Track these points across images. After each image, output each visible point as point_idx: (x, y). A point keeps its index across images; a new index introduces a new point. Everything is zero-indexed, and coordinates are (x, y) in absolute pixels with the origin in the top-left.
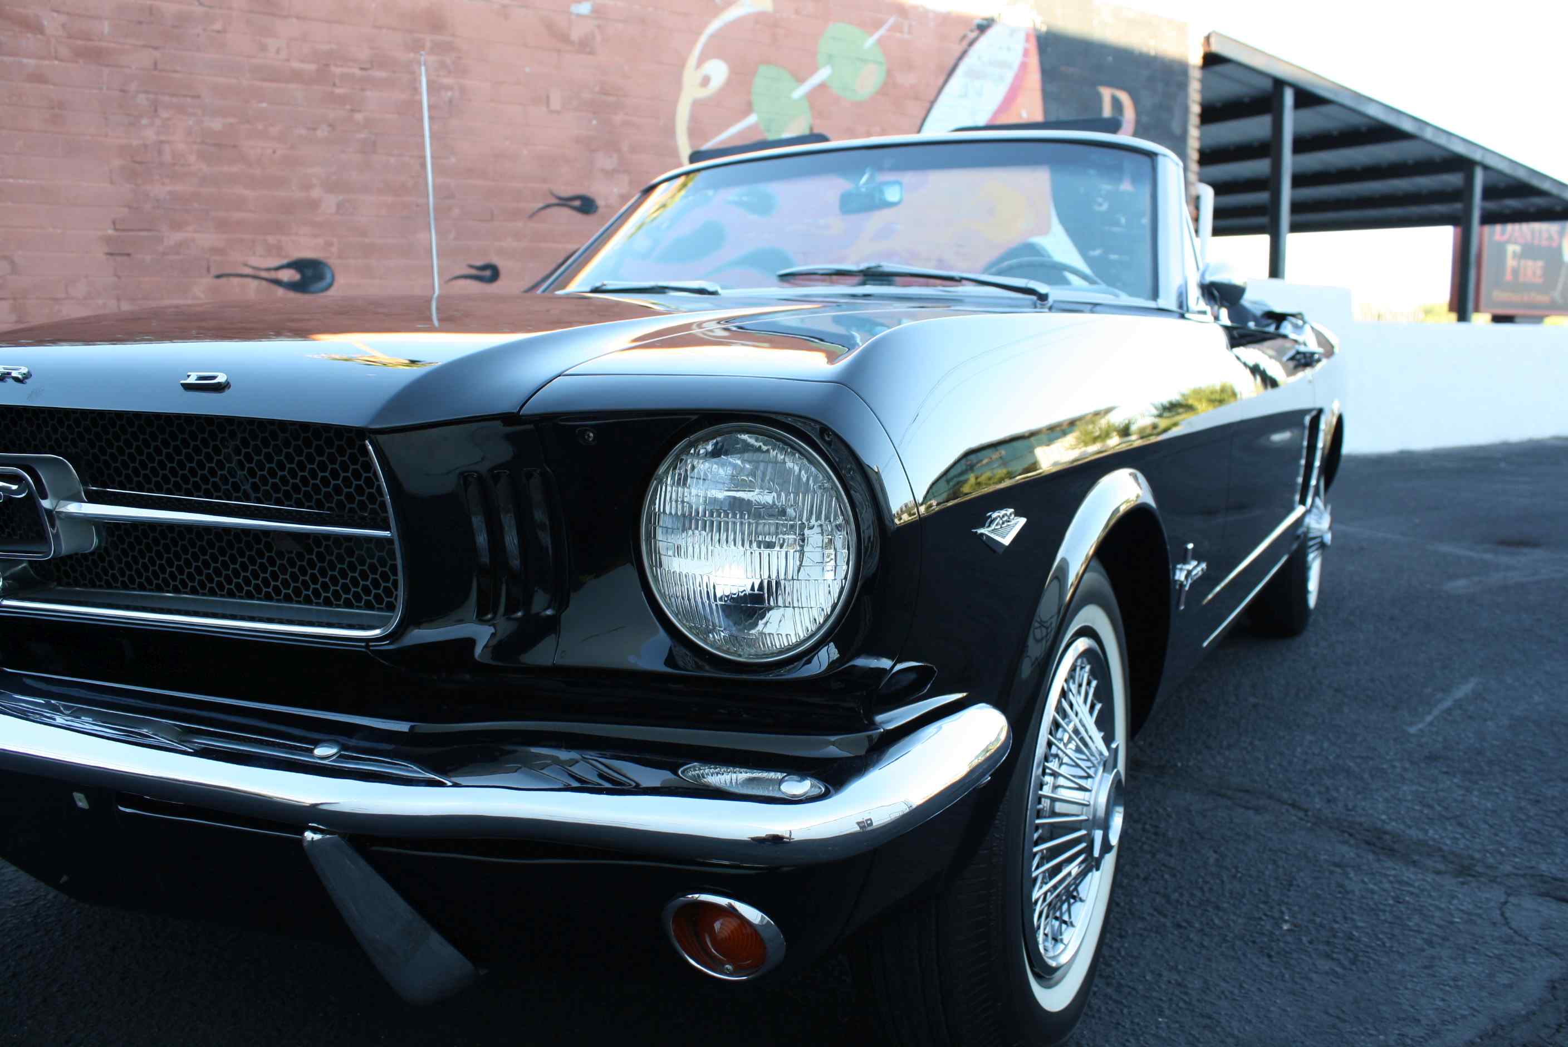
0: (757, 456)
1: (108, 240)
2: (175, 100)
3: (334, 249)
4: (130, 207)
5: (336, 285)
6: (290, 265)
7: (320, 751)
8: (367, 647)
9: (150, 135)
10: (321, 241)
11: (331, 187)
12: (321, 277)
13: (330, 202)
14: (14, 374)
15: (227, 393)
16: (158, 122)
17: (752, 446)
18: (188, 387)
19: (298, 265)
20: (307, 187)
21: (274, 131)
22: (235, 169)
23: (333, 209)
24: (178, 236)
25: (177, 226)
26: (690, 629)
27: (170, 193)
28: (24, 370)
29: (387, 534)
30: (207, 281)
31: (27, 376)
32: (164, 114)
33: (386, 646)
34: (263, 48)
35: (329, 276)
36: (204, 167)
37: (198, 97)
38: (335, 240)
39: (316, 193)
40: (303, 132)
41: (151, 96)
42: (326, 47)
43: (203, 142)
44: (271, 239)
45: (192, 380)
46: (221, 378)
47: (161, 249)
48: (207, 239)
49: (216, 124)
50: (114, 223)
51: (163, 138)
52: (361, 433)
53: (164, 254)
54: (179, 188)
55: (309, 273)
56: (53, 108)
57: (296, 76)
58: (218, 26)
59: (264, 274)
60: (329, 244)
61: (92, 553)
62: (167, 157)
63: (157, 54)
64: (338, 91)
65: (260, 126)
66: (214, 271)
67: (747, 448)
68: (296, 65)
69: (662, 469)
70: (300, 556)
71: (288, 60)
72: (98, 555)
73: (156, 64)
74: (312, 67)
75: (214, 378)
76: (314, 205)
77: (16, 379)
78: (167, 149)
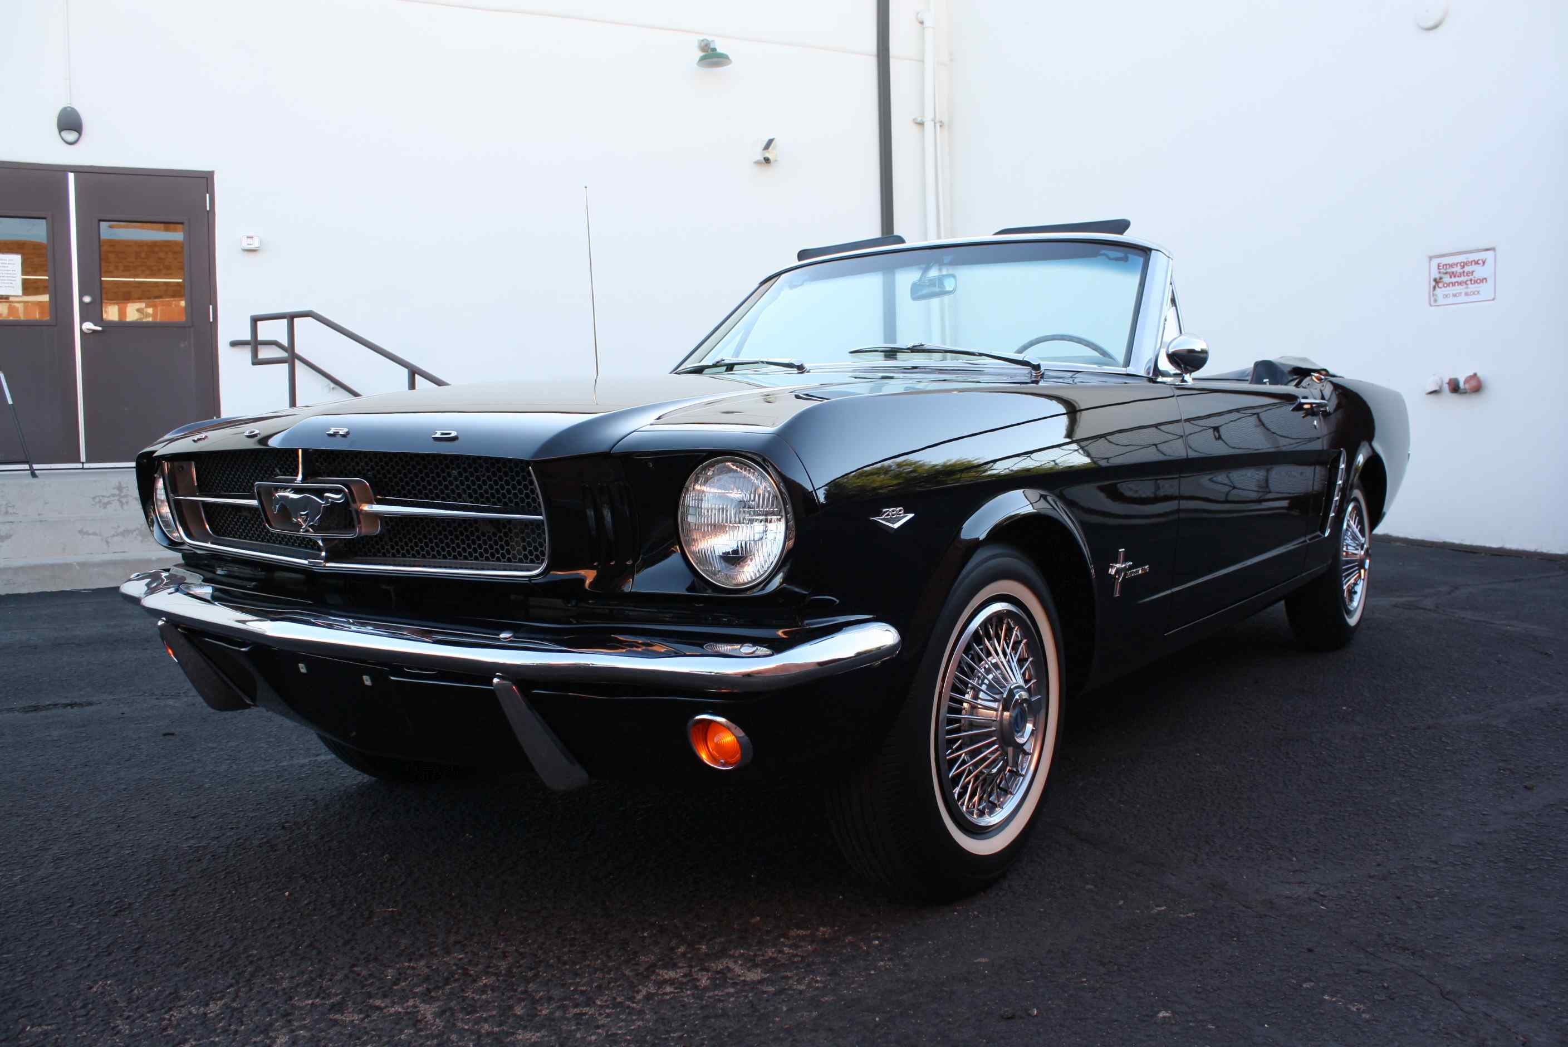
0: (735, 475)
7: (502, 636)
8: (530, 580)
14: (341, 432)
15: (456, 443)
17: (733, 469)
18: (436, 439)
26: (703, 571)
28: (346, 430)
29: (540, 517)
31: (348, 433)
33: (541, 580)
45: (438, 435)
46: (454, 434)
52: (528, 463)
61: (376, 536)
67: (731, 470)
69: (687, 483)
70: (495, 535)
72: (380, 537)
75: (450, 434)
77: (344, 436)
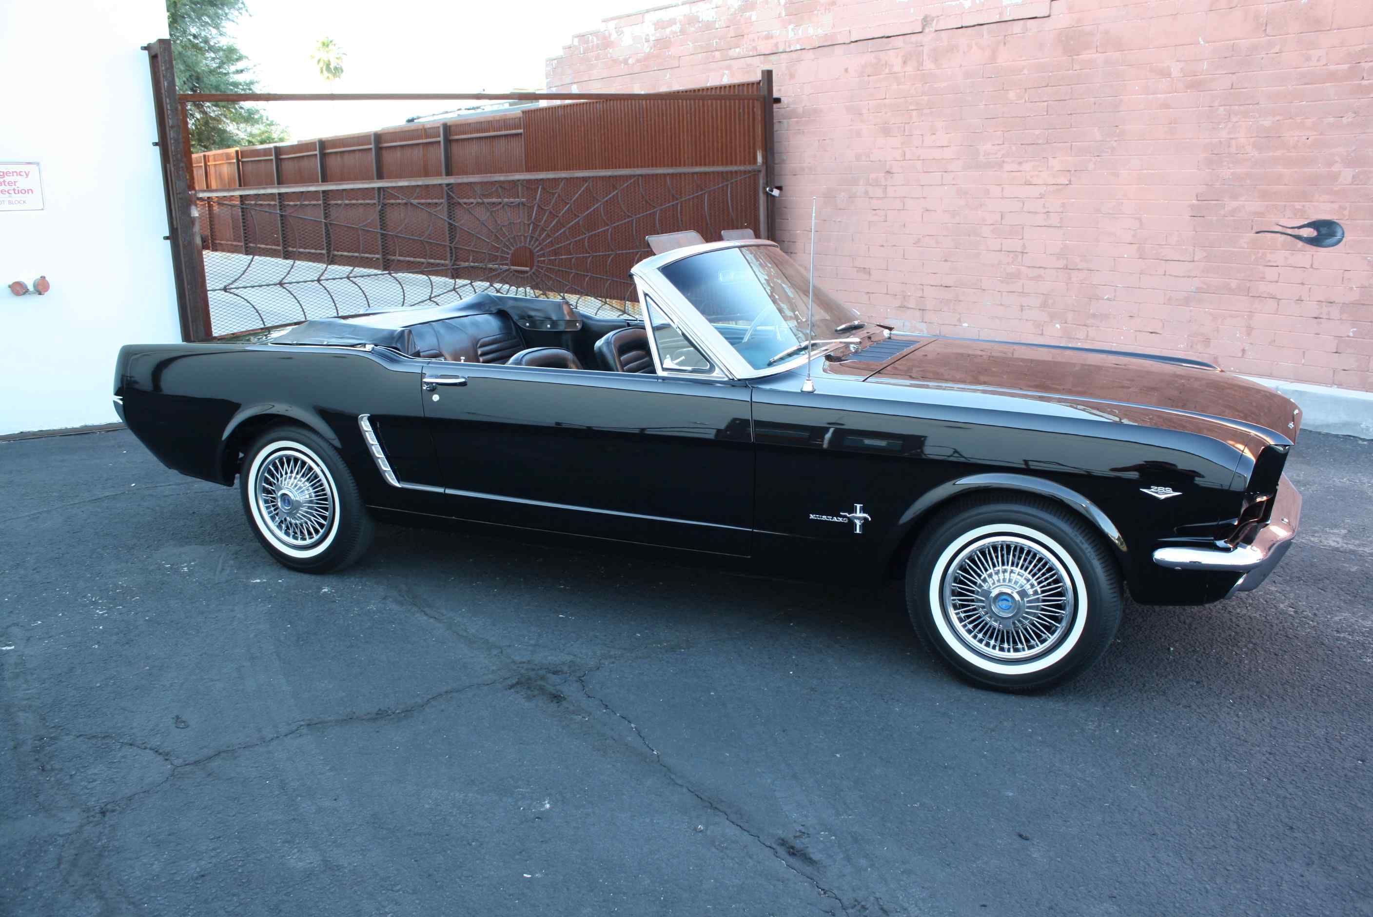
1: (1192, 207)
2: (1242, 108)
3: (1346, 212)
4: (1207, 185)
5: (1344, 240)
6: (1309, 225)
9: (1224, 135)
10: (1335, 206)
11: (1350, 163)
12: (1332, 234)
13: (1347, 175)
16: (1230, 125)
19: (1314, 225)
20: (1330, 164)
21: (1309, 122)
22: (1278, 153)
23: (1349, 179)
24: (1234, 204)
25: (1234, 197)
27: (1232, 174)
30: (1253, 235)
32: (1234, 119)
34: (1308, 59)
35: (1339, 234)
36: (1256, 154)
37: (1258, 104)
38: (1347, 204)
39: (1335, 168)
40: (1331, 120)
41: (1228, 107)
42: (1358, 48)
43: (1257, 136)
44: (1298, 205)
47: (1222, 212)
48: (1254, 205)
49: (1267, 122)
50: (1197, 196)
51: (1232, 136)
53: (1225, 216)
54: (1239, 170)
55: (1324, 230)
56: (1171, 124)
57: (1332, 77)
58: (1277, 49)
59: (1289, 231)
60: (1342, 208)
62: (1233, 150)
63: (1234, 76)
64: (1365, 82)
65: (1298, 119)
66: (1256, 229)
68: (1333, 67)
71: (1326, 65)
73: (1232, 85)
74: (1346, 66)
76: (1334, 177)
78: (1233, 142)
